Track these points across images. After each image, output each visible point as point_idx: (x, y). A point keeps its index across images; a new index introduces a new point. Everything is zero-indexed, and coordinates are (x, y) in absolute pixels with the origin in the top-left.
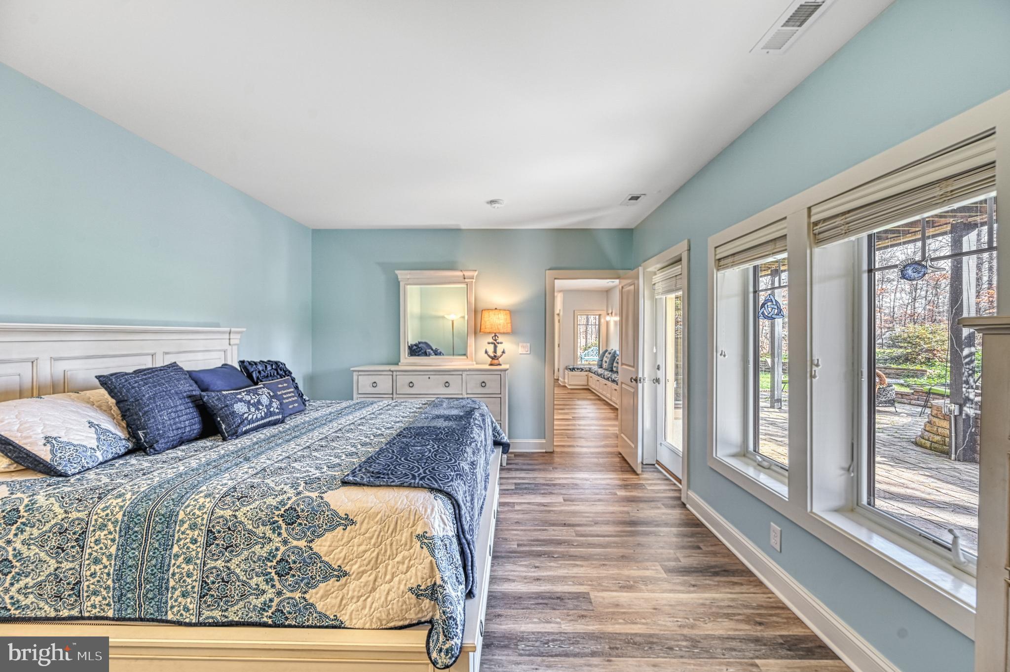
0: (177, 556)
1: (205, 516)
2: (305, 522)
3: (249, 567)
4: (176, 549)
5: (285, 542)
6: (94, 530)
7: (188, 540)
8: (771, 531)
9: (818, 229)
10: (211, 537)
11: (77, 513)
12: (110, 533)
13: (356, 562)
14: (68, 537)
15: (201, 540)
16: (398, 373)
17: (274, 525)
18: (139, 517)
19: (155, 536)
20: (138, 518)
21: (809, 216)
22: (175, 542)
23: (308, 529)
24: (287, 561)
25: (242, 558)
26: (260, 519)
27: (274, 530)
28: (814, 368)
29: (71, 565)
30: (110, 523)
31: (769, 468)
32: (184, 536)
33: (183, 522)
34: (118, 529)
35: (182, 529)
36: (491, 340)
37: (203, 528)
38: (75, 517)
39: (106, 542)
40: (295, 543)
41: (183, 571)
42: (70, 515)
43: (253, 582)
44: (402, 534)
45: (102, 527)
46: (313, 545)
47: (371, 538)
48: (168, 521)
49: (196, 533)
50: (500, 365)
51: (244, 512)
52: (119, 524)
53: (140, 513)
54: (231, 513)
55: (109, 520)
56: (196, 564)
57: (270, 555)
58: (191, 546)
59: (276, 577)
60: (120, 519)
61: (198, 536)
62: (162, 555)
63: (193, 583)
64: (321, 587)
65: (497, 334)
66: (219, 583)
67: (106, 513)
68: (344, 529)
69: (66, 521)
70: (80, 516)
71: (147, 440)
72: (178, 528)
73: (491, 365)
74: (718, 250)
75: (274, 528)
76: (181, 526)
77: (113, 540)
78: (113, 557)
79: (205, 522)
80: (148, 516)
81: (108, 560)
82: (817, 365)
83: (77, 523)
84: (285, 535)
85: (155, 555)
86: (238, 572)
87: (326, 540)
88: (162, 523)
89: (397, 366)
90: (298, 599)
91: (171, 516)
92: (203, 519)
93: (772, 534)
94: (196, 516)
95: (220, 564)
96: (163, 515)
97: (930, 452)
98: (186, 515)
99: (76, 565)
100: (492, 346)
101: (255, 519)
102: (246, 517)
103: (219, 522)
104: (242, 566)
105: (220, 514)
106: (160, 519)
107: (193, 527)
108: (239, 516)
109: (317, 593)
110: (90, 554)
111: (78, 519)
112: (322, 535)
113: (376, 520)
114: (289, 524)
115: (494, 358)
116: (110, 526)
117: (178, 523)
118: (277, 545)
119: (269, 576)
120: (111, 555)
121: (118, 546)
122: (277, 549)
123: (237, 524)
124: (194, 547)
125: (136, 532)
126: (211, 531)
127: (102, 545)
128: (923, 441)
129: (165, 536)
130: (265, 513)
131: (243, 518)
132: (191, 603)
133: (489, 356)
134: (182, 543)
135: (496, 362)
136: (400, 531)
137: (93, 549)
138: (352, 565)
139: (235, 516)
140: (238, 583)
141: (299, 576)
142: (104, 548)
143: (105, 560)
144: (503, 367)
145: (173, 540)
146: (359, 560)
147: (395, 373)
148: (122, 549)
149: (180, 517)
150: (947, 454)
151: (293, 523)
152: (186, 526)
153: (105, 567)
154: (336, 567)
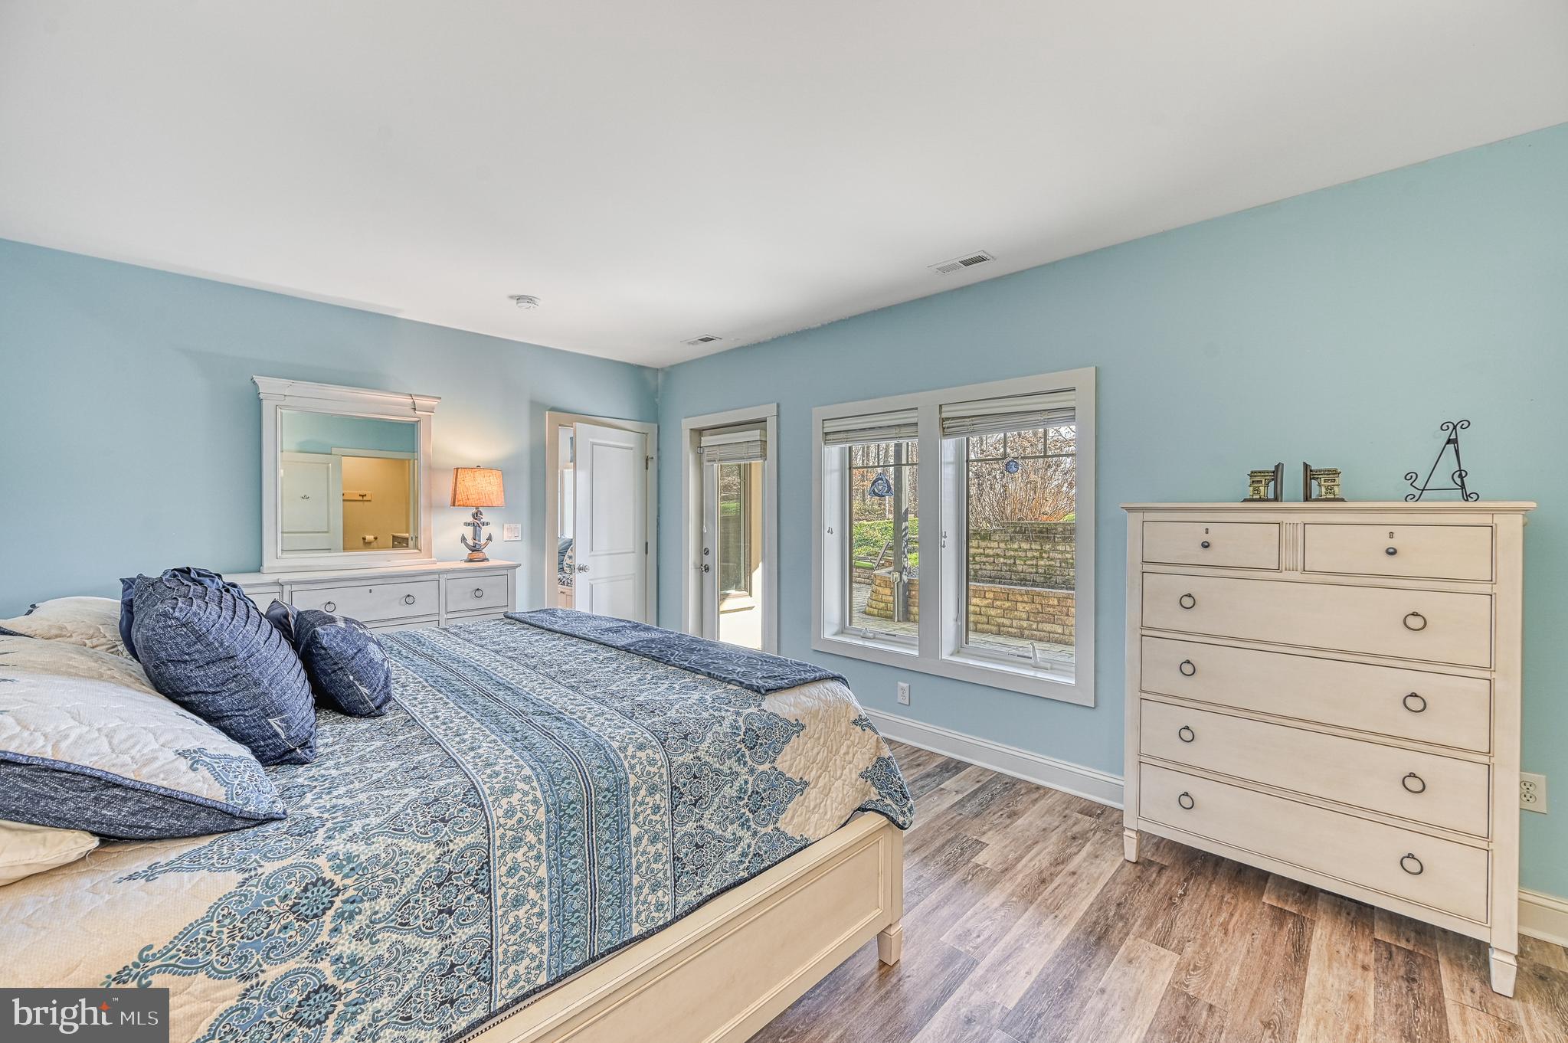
0: (638, 839)
1: (664, 771)
2: (765, 740)
3: (722, 817)
4: (634, 830)
5: (752, 771)
6: (503, 855)
7: (649, 811)
8: (899, 688)
9: (947, 424)
10: (677, 795)
11: (464, 838)
12: (531, 848)
13: (813, 768)
14: (457, 885)
15: (665, 804)
16: (295, 588)
17: (738, 755)
18: (573, 806)
19: (601, 825)
20: (571, 807)
21: (940, 412)
22: (632, 821)
23: (769, 748)
24: (757, 793)
25: (714, 808)
26: (725, 751)
27: (739, 760)
28: (943, 539)
29: (471, 931)
30: (527, 832)
31: (874, 638)
32: (642, 808)
33: (637, 789)
34: (543, 836)
35: (639, 799)
36: (470, 519)
37: (665, 787)
38: (462, 846)
39: (527, 865)
40: (761, 768)
41: (650, 856)
42: (451, 846)
43: (728, 835)
44: (841, 724)
45: (516, 843)
46: (776, 765)
47: (819, 738)
48: (617, 795)
49: (657, 797)
50: (485, 560)
51: (706, 750)
52: (544, 827)
53: (571, 798)
54: (692, 756)
55: (526, 827)
56: (665, 839)
57: (741, 792)
58: (654, 818)
59: (751, 816)
60: (543, 819)
61: (661, 800)
62: (618, 847)
63: (663, 868)
64: (790, 809)
65: (480, 509)
66: (692, 851)
67: (516, 818)
68: (798, 737)
69: (446, 859)
70: (473, 840)
71: (292, 734)
72: (632, 799)
73: (471, 561)
74: (827, 424)
75: (739, 758)
76: (635, 795)
77: (538, 858)
78: (546, 884)
79: (665, 779)
80: (585, 798)
81: (537, 892)
82: (945, 537)
83: (469, 854)
84: (750, 763)
85: (609, 851)
86: (711, 828)
87: (785, 755)
88: (608, 802)
89: (257, 574)
90: (771, 832)
91: (618, 786)
92: (661, 776)
93: (900, 693)
94: (652, 775)
95: (691, 826)
96: (608, 790)
97: (880, 618)
98: (639, 778)
99: (481, 927)
100: (471, 528)
101: (720, 754)
102: (710, 755)
103: (681, 773)
104: (715, 818)
105: (679, 762)
106: (604, 797)
107: (653, 790)
108: (702, 756)
109: (786, 818)
110: (504, 896)
111: (470, 846)
112: (781, 750)
113: (820, 717)
114: (751, 748)
115: (474, 549)
116: (531, 837)
117: (631, 793)
118: (744, 777)
119: (744, 818)
120: (541, 882)
121: (550, 862)
122: (746, 783)
123: (703, 767)
124: (657, 818)
125: (573, 829)
126: (676, 788)
127: (522, 873)
128: (872, 610)
129: (616, 818)
130: (727, 743)
131: (707, 758)
132: (664, 896)
133: (467, 545)
134: (641, 818)
135: (476, 555)
136: (838, 722)
137: (508, 886)
138: (809, 773)
139: (698, 758)
140: (713, 842)
141: (769, 805)
142: (527, 875)
143: (532, 894)
144: (491, 563)
145: (629, 819)
146: (815, 764)
147: (287, 588)
148: (557, 865)
149: (632, 784)
150: (891, 618)
151: (755, 746)
152: (643, 792)
153: (534, 905)
154: (798, 781)
